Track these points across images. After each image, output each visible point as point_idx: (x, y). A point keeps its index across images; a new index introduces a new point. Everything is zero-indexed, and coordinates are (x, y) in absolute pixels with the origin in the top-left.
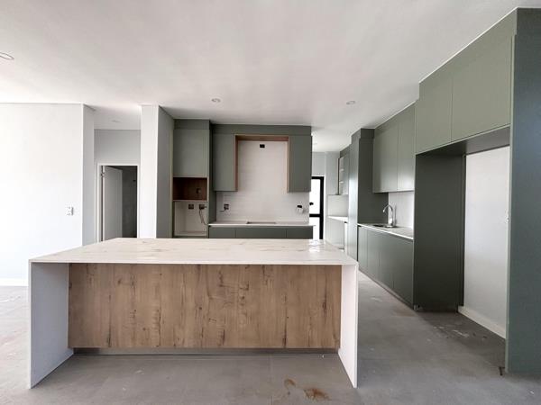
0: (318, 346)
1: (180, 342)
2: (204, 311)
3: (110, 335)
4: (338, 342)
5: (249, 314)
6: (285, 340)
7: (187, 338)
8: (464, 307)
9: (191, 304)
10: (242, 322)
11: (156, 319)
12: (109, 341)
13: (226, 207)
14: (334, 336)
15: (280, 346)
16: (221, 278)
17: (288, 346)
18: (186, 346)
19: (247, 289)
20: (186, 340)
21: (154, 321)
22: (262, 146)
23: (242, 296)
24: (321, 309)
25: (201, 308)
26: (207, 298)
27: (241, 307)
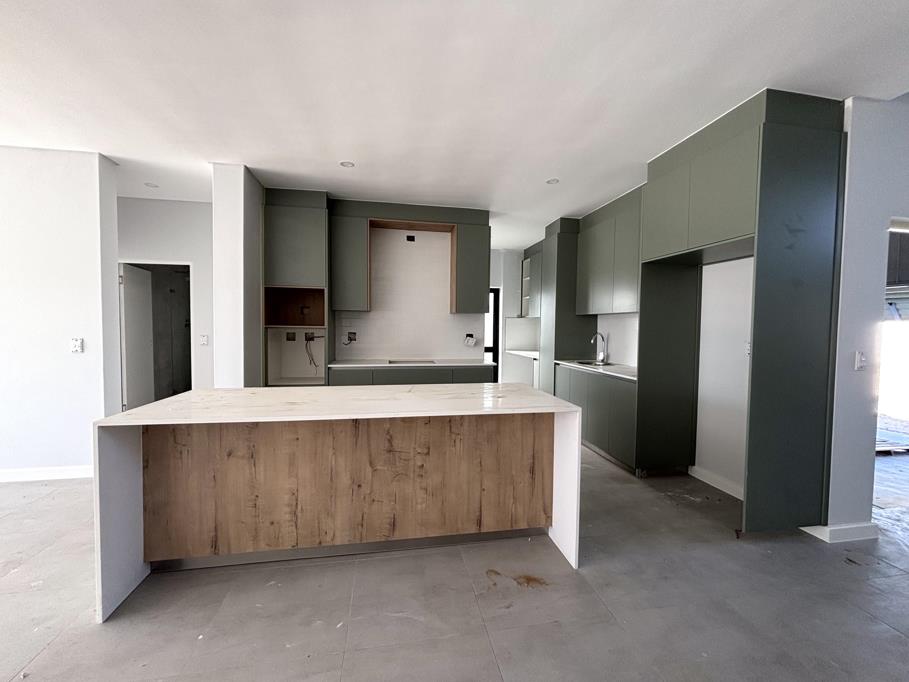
0: (523, 525)
1: (328, 538)
2: (365, 489)
3: (216, 536)
4: (549, 518)
5: (429, 489)
6: (479, 523)
7: (339, 531)
8: (696, 468)
9: (344, 480)
10: (419, 500)
11: (289, 505)
12: (215, 545)
13: (352, 337)
14: (544, 511)
15: (473, 530)
16: (390, 441)
17: (484, 530)
18: (338, 542)
19: (428, 453)
20: (338, 534)
21: (287, 509)
22: (411, 239)
23: (419, 464)
24: (528, 475)
25: (359, 486)
26: (369, 469)
27: (418, 480)
